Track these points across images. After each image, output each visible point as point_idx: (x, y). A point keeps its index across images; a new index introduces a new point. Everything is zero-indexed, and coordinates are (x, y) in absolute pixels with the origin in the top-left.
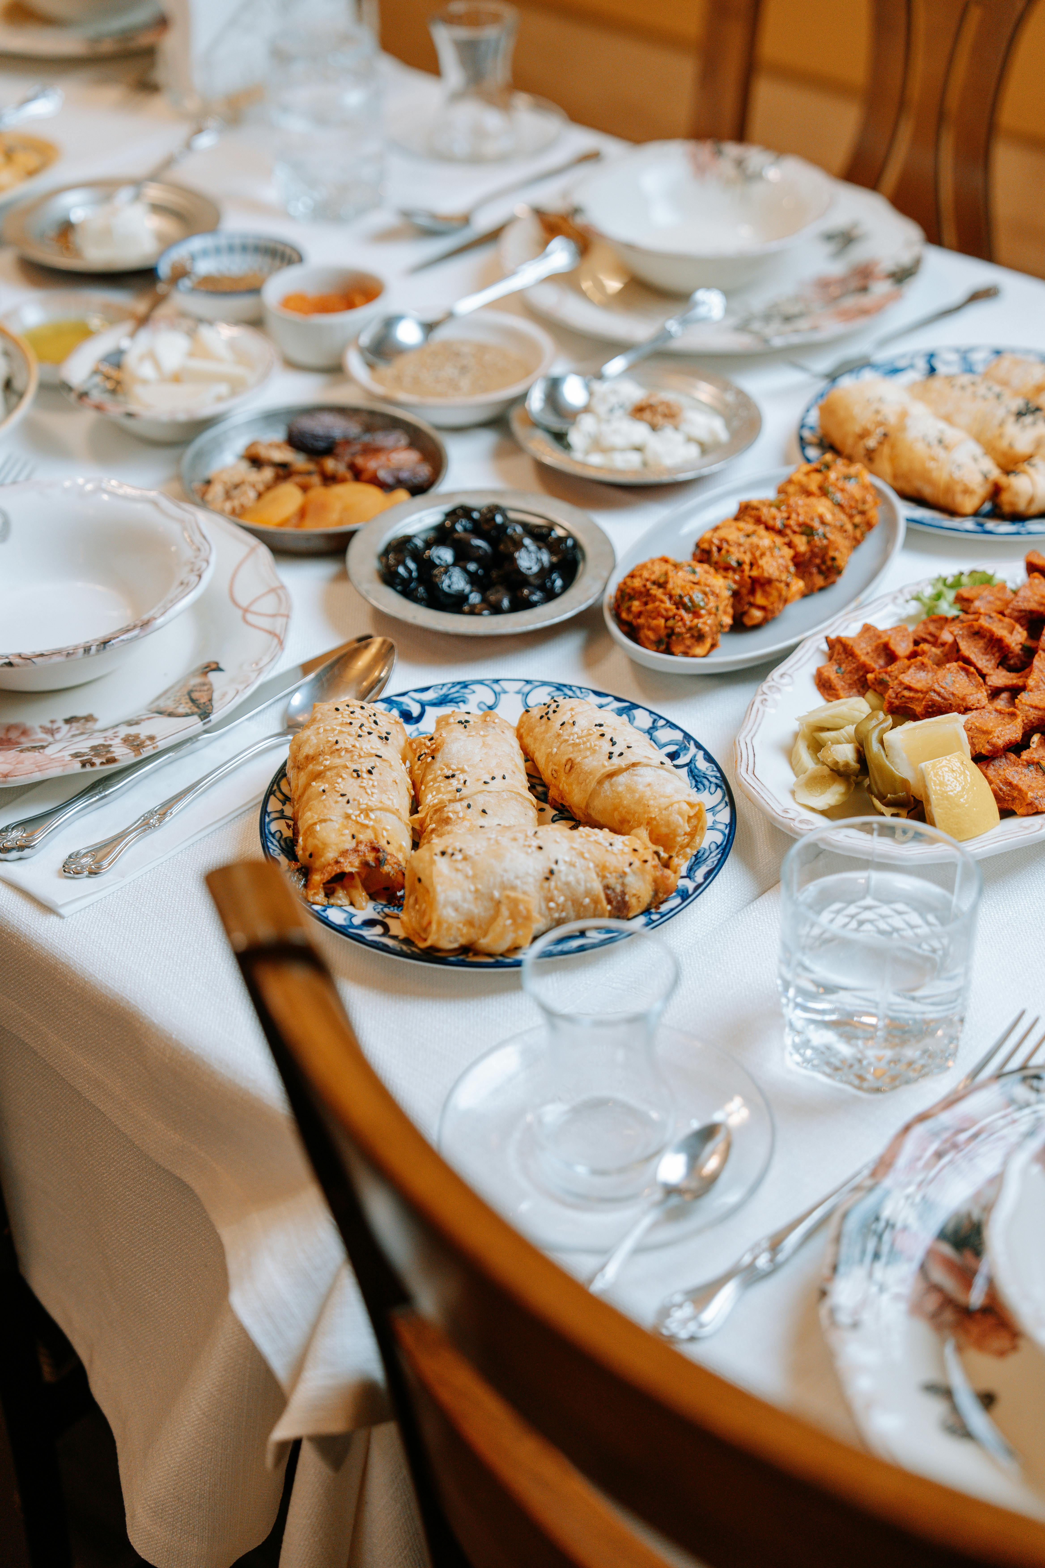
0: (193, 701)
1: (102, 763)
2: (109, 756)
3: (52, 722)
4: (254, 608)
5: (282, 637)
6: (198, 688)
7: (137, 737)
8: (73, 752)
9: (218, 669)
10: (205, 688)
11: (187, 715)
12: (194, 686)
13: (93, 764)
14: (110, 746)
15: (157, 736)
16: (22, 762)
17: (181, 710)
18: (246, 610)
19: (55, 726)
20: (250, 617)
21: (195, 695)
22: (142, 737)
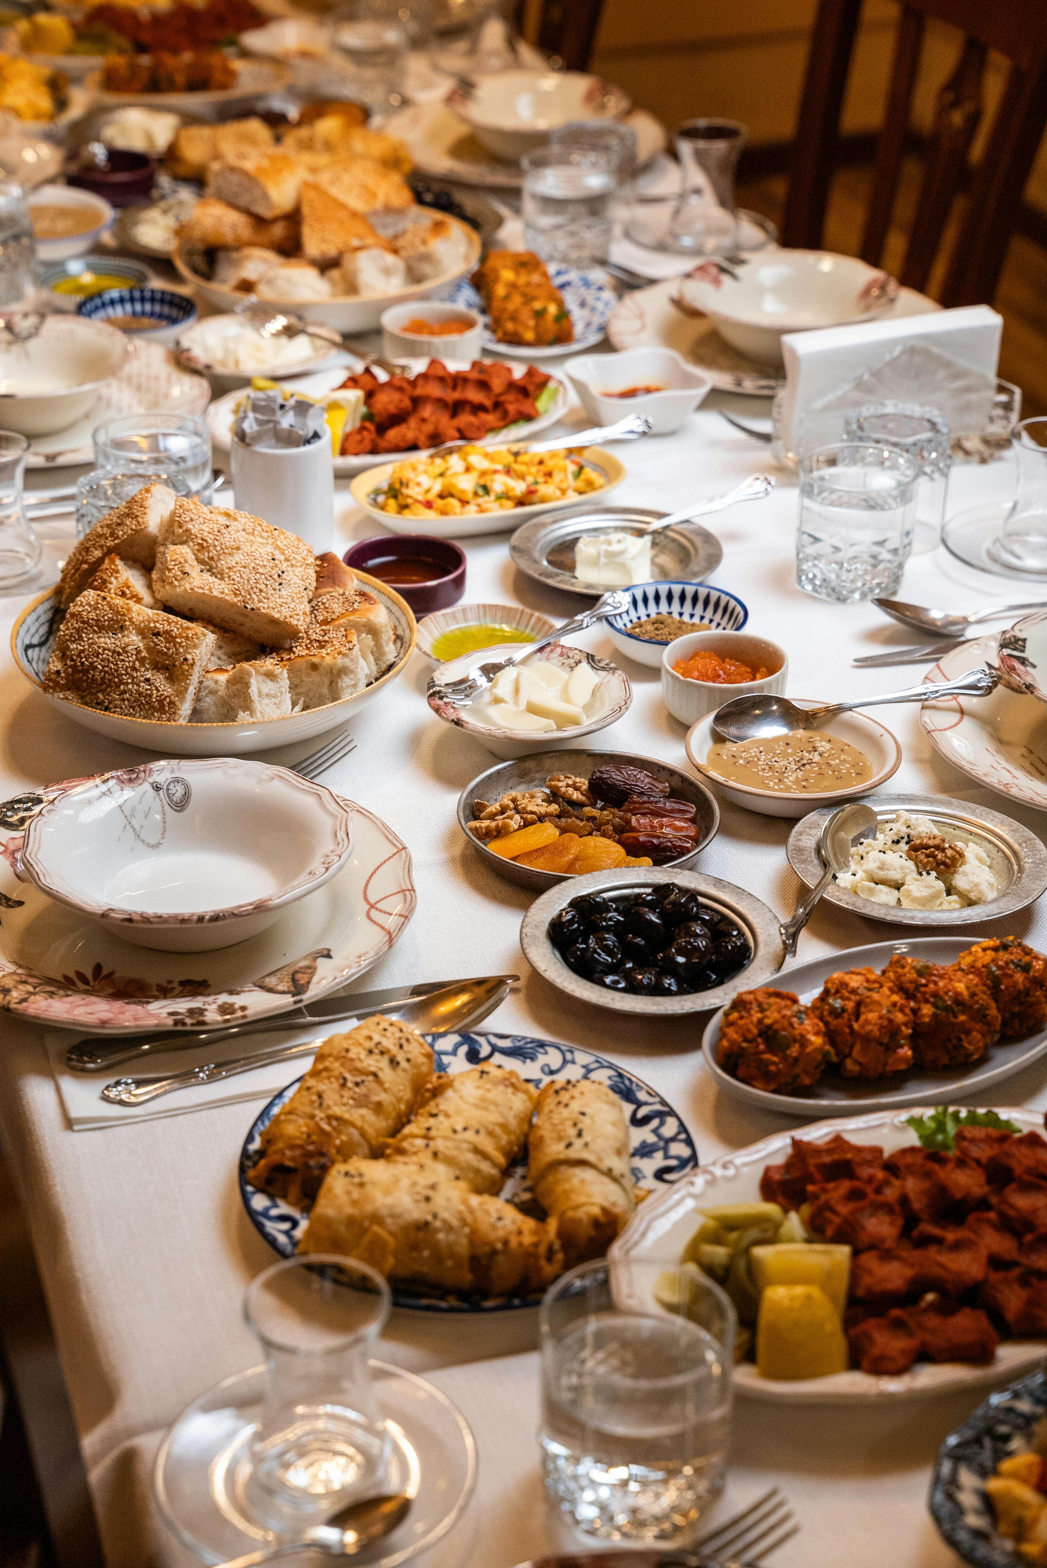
0: (294, 980)
1: (193, 1025)
2: (201, 1018)
3: (169, 982)
4: (378, 906)
5: (393, 936)
6: (303, 971)
7: (232, 1005)
8: (171, 1010)
9: (328, 956)
10: (310, 971)
11: (283, 993)
12: (301, 968)
13: (184, 1024)
14: (206, 1010)
15: (249, 1007)
16: (123, 1013)
17: (280, 988)
18: (372, 906)
19: (170, 986)
20: (374, 914)
21: (298, 976)
22: (237, 1006)
